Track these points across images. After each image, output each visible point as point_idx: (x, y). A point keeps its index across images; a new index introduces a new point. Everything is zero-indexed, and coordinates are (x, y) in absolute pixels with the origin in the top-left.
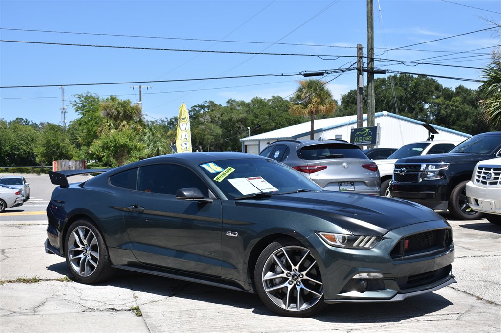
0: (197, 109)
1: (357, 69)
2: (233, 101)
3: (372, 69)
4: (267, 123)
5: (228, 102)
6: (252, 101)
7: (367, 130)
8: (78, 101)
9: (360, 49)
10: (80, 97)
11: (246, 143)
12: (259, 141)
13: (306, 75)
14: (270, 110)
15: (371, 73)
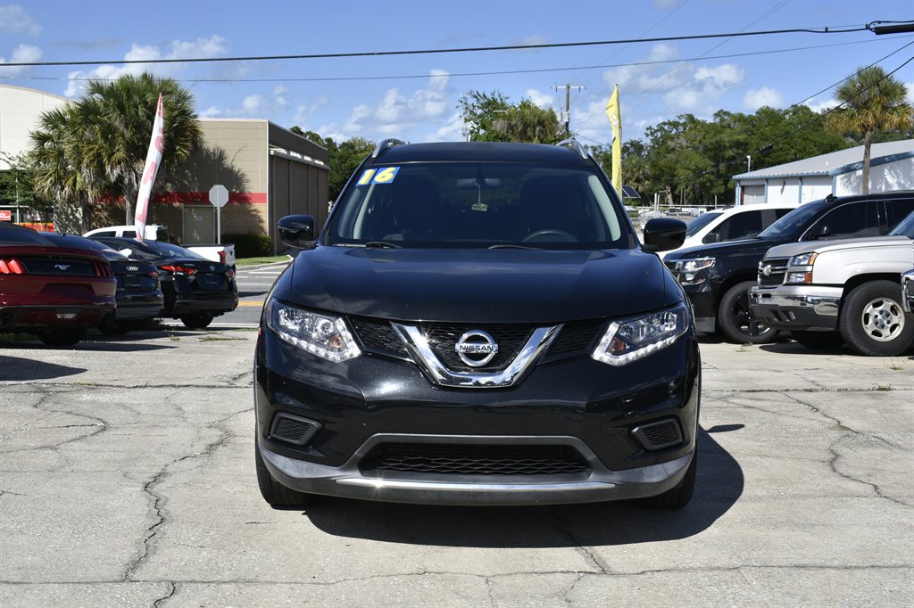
0: (666, 127)
2: (726, 113)
4: (781, 149)
5: (717, 115)
6: (757, 113)
11: (742, 184)
12: (767, 180)
13: (880, 31)
14: (788, 128)
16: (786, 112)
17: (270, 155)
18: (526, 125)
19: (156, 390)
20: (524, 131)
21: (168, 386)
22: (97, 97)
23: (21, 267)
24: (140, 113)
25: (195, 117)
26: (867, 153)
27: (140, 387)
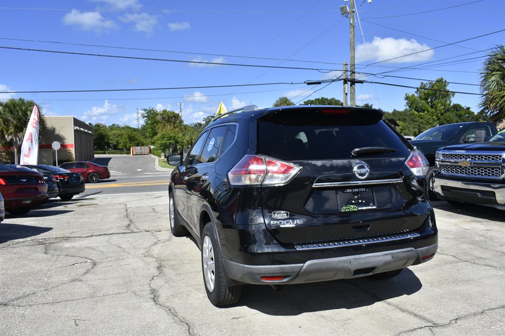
0: (210, 118)
1: (344, 79)
3: (354, 79)
8: (144, 112)
9: (346, 65)
10: (145, 110)
13: (309, 84)
15: (353, 82)
17: (74, 130)
18: (169, 117)
19: (98, 237)
20: (169, 119)
21: (103, 235)
23: (5, 182)
24: (20, 114)
25: (43, 115)
27: (90, 236)
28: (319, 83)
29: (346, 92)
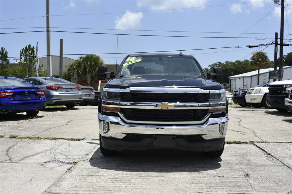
0: (214, 65)
1: (275, 44)
2: (228, 62)
3: (283, 43)
4: (242, 71)
5: (226, 62)
6: (236, 62)
7: (277, 72)
9: (276, 34)
11: (230, 79)
12: (236, 77)
13: (249, 47)
14: (243, 65)
15: (282, 45)
16: (243, 61)
22: (81, 60)
26: (259, 72)
28: (257, 46)
29: (276, 52)
